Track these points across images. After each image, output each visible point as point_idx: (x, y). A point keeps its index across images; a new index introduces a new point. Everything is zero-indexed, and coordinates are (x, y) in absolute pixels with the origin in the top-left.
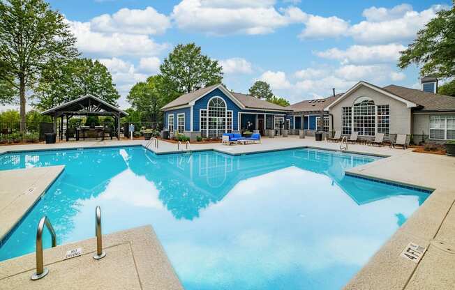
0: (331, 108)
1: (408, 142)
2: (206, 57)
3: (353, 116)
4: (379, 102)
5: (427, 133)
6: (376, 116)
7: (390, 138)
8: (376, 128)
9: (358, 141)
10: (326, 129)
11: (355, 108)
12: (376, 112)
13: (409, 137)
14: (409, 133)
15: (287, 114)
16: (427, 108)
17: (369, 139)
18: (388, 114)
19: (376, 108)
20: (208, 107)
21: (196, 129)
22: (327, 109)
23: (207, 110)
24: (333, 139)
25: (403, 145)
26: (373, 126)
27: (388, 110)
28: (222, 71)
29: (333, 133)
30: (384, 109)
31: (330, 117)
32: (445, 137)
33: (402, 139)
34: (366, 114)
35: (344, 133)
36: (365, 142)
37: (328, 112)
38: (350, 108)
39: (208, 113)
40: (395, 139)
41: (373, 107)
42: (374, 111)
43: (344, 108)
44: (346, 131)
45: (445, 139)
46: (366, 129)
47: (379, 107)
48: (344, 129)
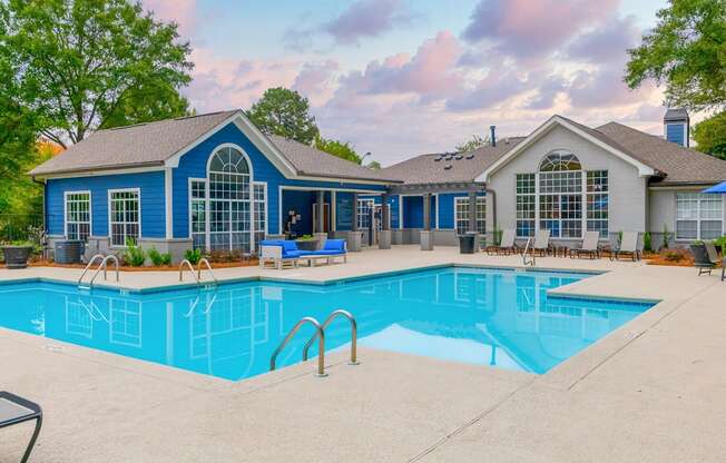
0: (491, 176)
1: (641, 249)
2: (138, 9)
3: (537, 194)
4: (589, 162)
5: (672, 228)
6: (584, 193)
7: (610, 240)
8: (584, 220)
9: (550, 250)
10: (481, 226)
11: (542, 176)
12: (584, 186)
13: (642, 237)
14: (643, 230)
15: (387, 191)
16: (671, 178)
17: (571, 246)
18: (605, 189)
19: (584, 178)
20: (208, 172)
21: (180, 231)
22: (482, 178)
23: (207, 181)
24: (497, 247)
25: (632, 254)
26: (579, 215)
27: (605, 181)
28: (188, 58)
29: (498, 235)
30: (600, 178)
31: (489, 198)
32: (699, 236)
33: (631, 243)
34: (564, 190)
35: (519, 233)
36: (563, 251)
37: (484, 184)
38: (533, 176)
39: (207, 191)
40: (620, 242)
41: (579, 175)
42: (579, 182)
43: (519, 177)
44: (524, 229)
45: (699, 239)
46: (565, 224)
47: (589, 174)
48: (519, 224)
